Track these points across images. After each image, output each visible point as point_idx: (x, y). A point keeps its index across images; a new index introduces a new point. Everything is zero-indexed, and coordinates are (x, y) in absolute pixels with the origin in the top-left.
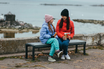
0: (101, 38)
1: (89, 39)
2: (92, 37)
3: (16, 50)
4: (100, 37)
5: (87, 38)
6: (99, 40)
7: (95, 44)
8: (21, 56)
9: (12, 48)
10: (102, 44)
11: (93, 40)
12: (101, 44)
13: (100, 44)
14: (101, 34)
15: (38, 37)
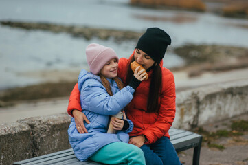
0: (201, 107)
2: (180, 105)
4: (198, 103)
6: (194, 113)
11: (182, 114)
13: (196, 126)
14: (199, 95)
15: (30, 123)
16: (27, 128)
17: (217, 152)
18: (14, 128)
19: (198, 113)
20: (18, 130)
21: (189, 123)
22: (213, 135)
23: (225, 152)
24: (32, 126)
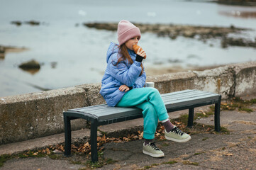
0: (237, 79)
1: (210, 84)
2: (215, 77)
3: (30, 130)
4: (235, 76)
5: (206, 82)
6: (231, 85)
7: (224, 96)
8: (49, 147)
9: (17, 126)
10: (239, 94)
11: (219, 85)
12: (236, 94)
13: (234, 96)
14: (235, 70)
15: (85, 87)
16: (82, 91)
17: (245, 113)
18: (72, 91)
19: (235, 85)
20: (75, 92)
21: (226, 93)
22: (247, 103)
23: (252, 113)
24: (87, 90)
